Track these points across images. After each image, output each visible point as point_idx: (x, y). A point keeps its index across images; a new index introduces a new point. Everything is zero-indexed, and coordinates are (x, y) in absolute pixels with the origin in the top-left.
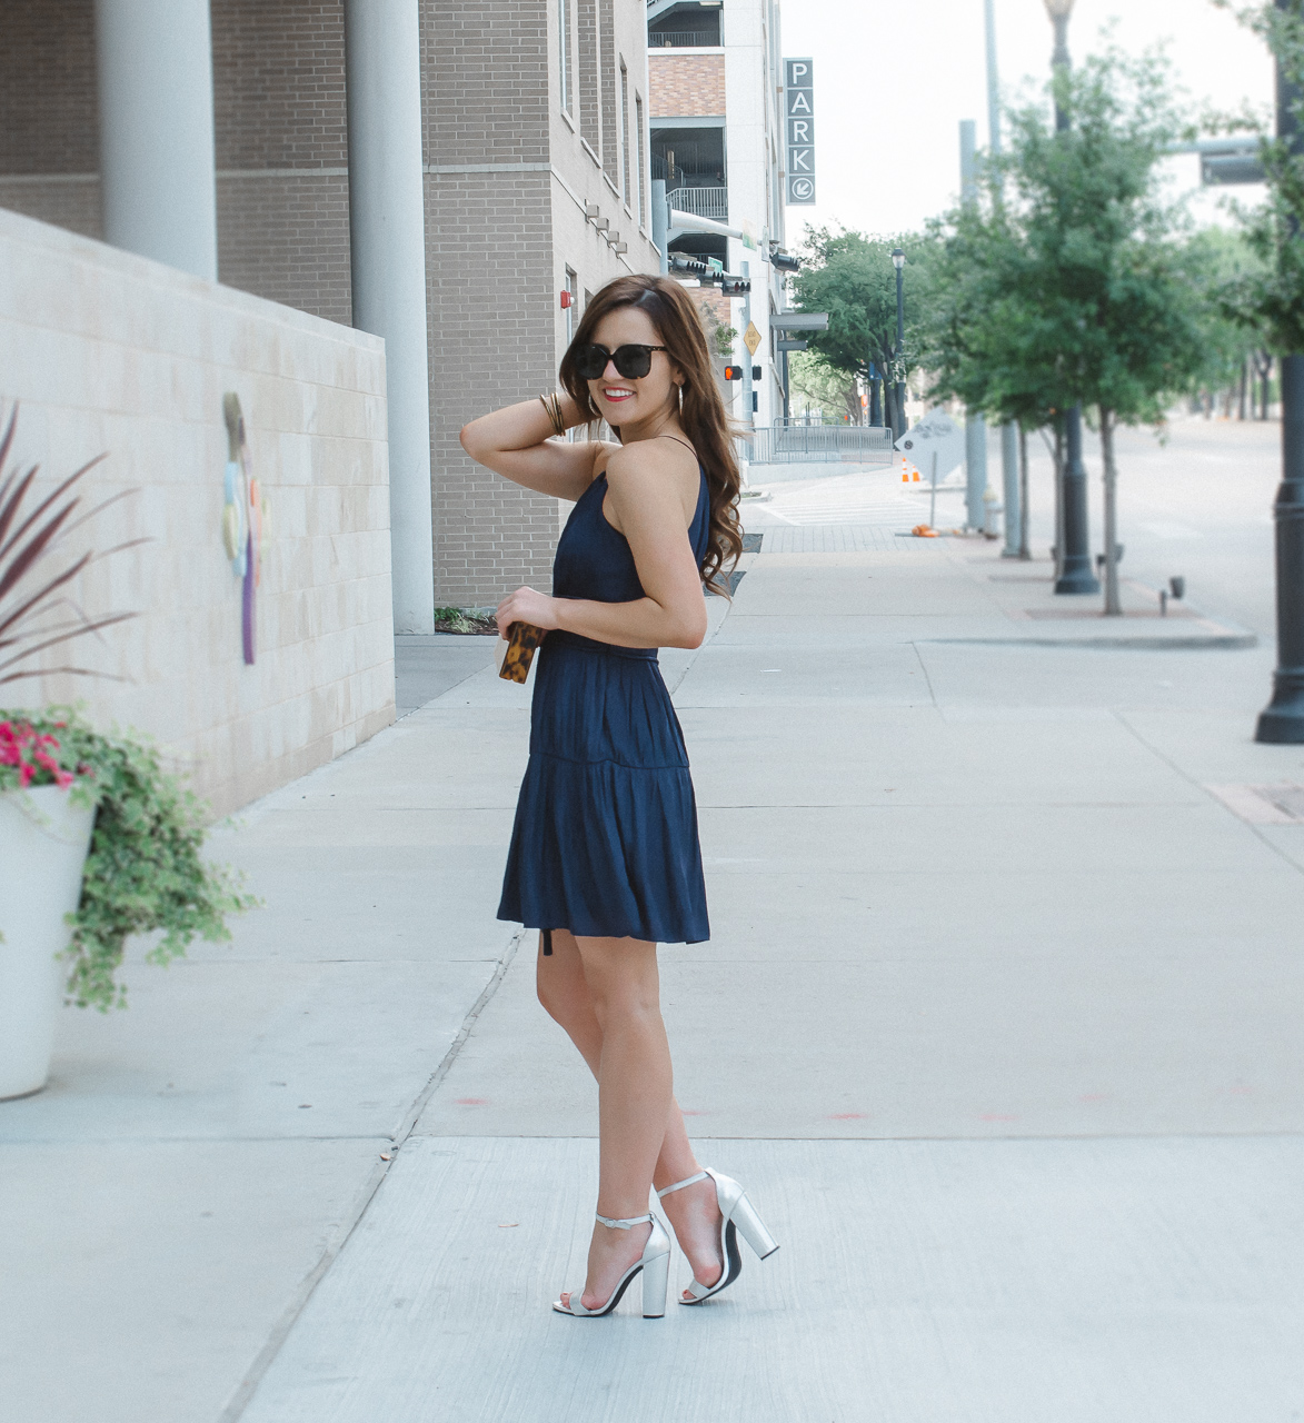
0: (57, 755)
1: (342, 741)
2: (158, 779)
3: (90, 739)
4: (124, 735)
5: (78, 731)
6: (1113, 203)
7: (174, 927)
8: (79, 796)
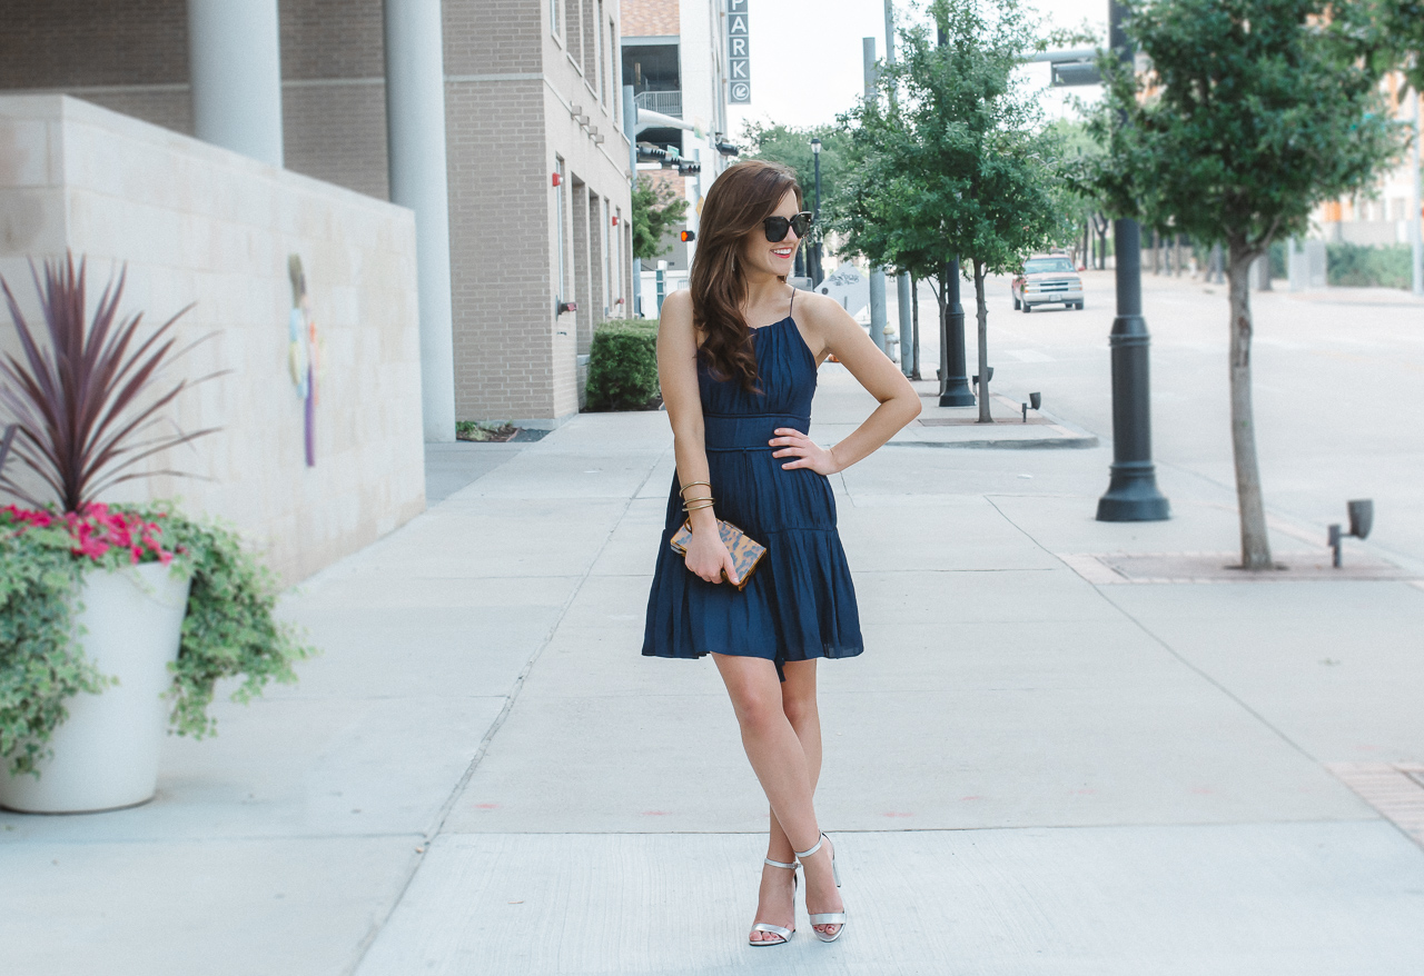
0: (159, 538)
1: (385, 525)
2: (239, 556)
3: (185, 526)
4: (212, 523)
5: (176, 520)
6: (983, 101)
7: (253, 672)
8: (177, 570)
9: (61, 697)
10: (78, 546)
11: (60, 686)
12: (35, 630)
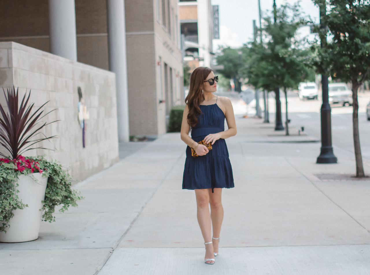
0: (39, 166)
1: (106, 166)
2: (61, 171)
3: (46, 163)
4: (54, 162)
5: (44, 161)
6: (287, 39)
7: (65, 204)
8: (44, 175)
9: (12, 210)
10: (17, 168)
11: (12, 207)
12: (5, 191)
